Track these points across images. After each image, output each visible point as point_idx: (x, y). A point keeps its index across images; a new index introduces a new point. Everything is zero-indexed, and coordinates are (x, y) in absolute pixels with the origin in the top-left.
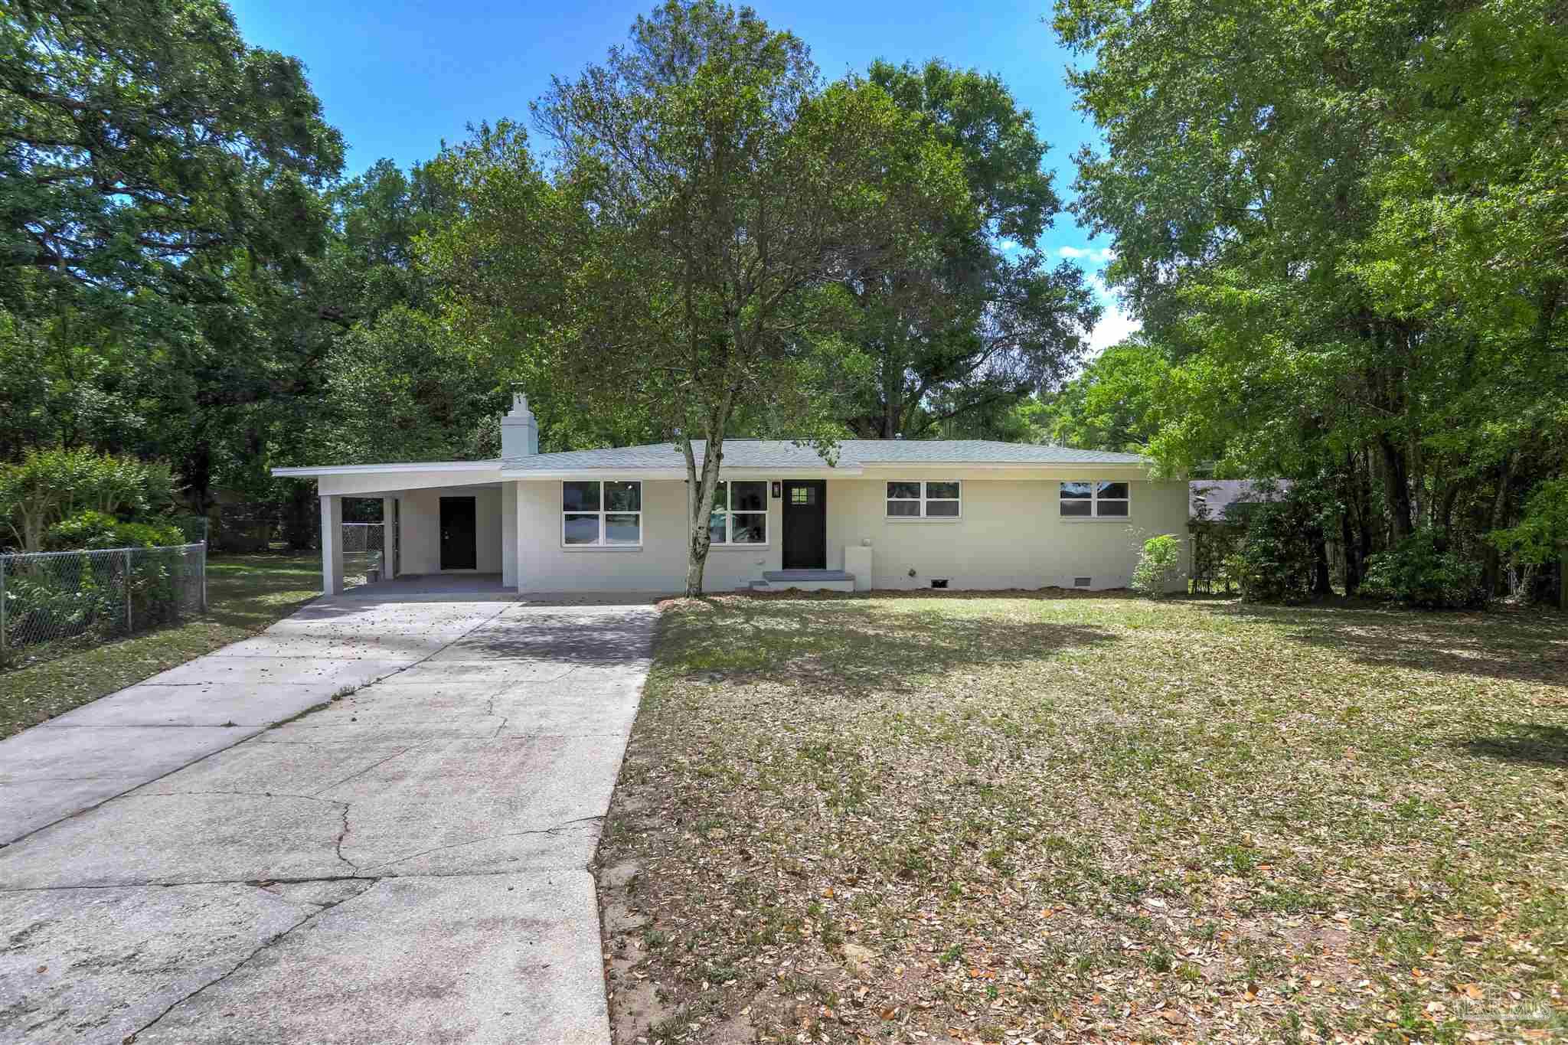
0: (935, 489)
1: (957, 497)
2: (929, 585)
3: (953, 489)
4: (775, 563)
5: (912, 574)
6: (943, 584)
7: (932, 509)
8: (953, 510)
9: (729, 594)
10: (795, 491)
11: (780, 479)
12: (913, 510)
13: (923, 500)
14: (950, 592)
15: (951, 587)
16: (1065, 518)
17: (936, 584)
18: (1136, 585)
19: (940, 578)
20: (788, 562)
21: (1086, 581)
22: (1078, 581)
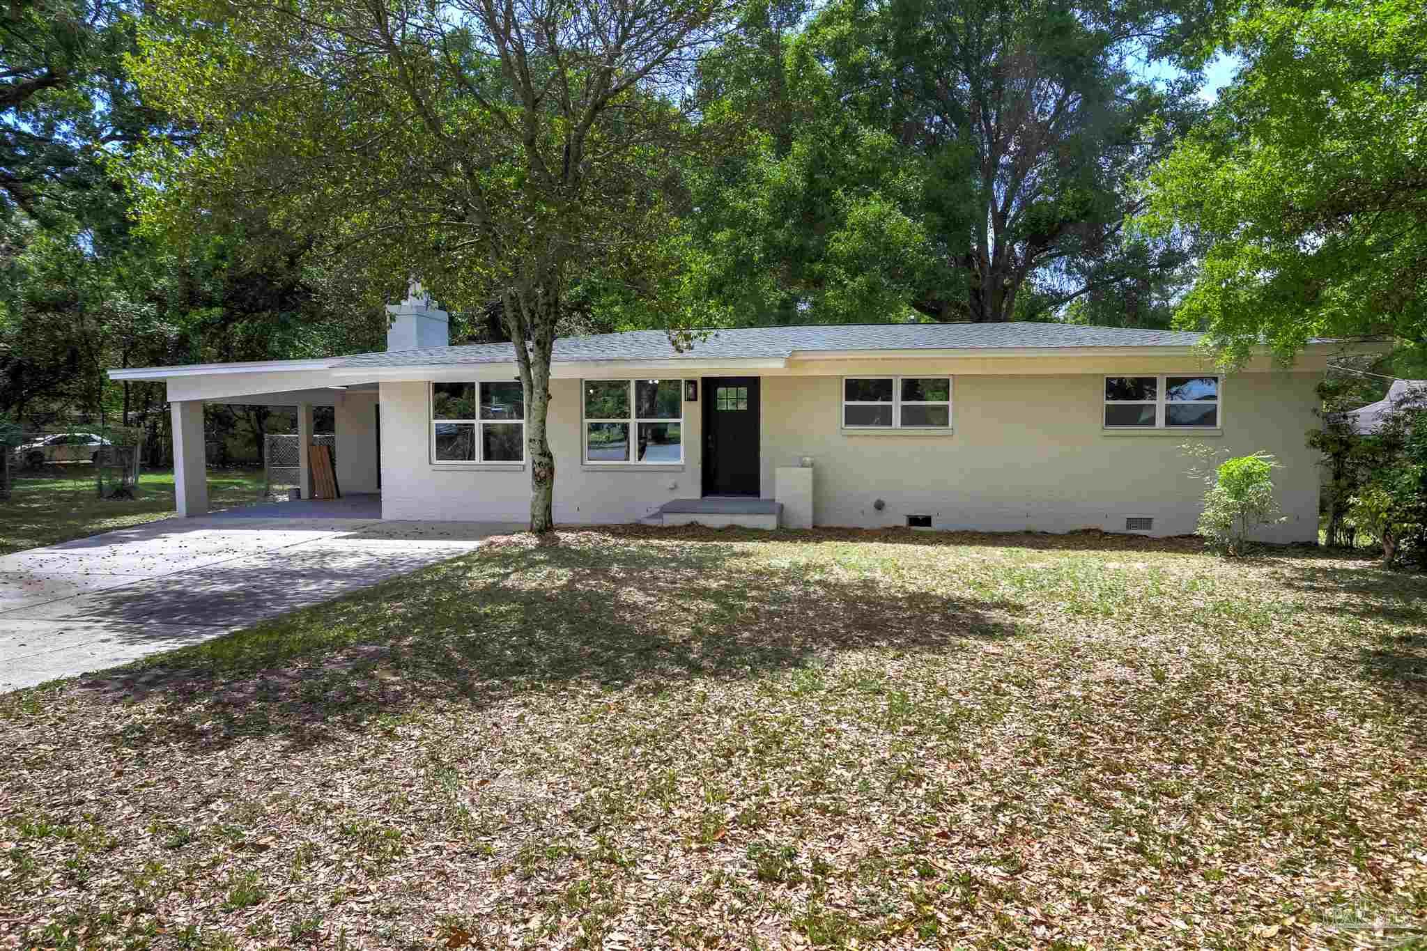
0: (912, 388)
1: (947, 399)
2: (903, 522)
3: (941, 387)
4: (692, 488)
5: (879, 506)
6: (927, 521)
7: (911, 417)
8: (941, 417)
9: (583, 529)
10: (721, 391)
11: (697, 376)
12: (884, 418)
13: (897, 403)
14: (938, 533)
15: (936, 525)
16: (1113, 430)
17: (914, 521)
18: (1203, 531)
19: (920, 513)
20: (709, 487)
21: (1147, 523)
22: (1131, 522)
